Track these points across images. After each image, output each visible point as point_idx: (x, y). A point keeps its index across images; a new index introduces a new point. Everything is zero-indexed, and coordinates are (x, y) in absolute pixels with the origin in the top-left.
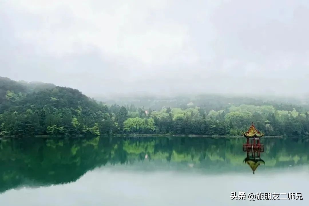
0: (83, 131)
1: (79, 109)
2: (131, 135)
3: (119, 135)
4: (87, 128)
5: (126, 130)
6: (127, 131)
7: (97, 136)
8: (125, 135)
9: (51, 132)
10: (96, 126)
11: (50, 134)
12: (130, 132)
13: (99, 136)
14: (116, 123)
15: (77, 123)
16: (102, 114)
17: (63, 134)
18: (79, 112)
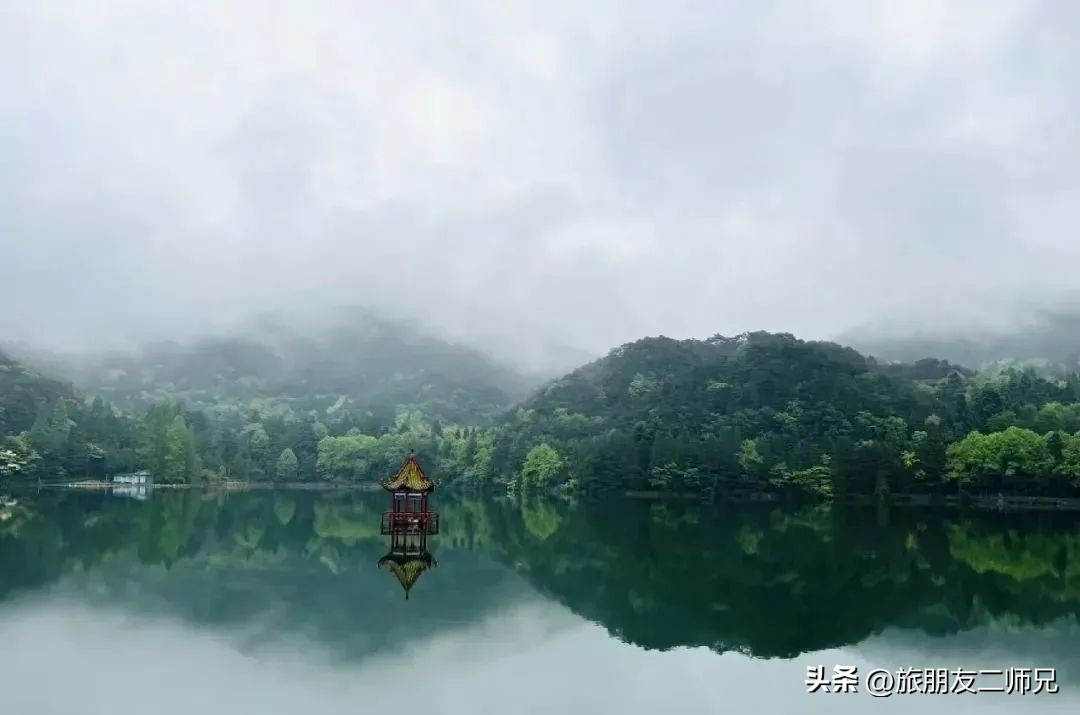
0: (773, 481)
1: (790, 411)
2: (983, 501)
3: (921, 500)
4: (786, 471)
5: (954, 481)
6: (960, 485)
7: (821, 498)
8: (951, 501)
9: (661, 482)
10: (822, 465)
11: (658, 488)
12: (976, 488)
13: (830, 499)
14: (910, 452)
15: (754, 456)
16: (873, 423)
17: (696, 489)
18: (787, 421)
